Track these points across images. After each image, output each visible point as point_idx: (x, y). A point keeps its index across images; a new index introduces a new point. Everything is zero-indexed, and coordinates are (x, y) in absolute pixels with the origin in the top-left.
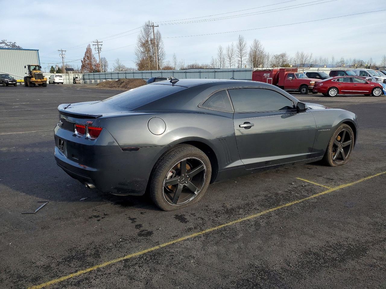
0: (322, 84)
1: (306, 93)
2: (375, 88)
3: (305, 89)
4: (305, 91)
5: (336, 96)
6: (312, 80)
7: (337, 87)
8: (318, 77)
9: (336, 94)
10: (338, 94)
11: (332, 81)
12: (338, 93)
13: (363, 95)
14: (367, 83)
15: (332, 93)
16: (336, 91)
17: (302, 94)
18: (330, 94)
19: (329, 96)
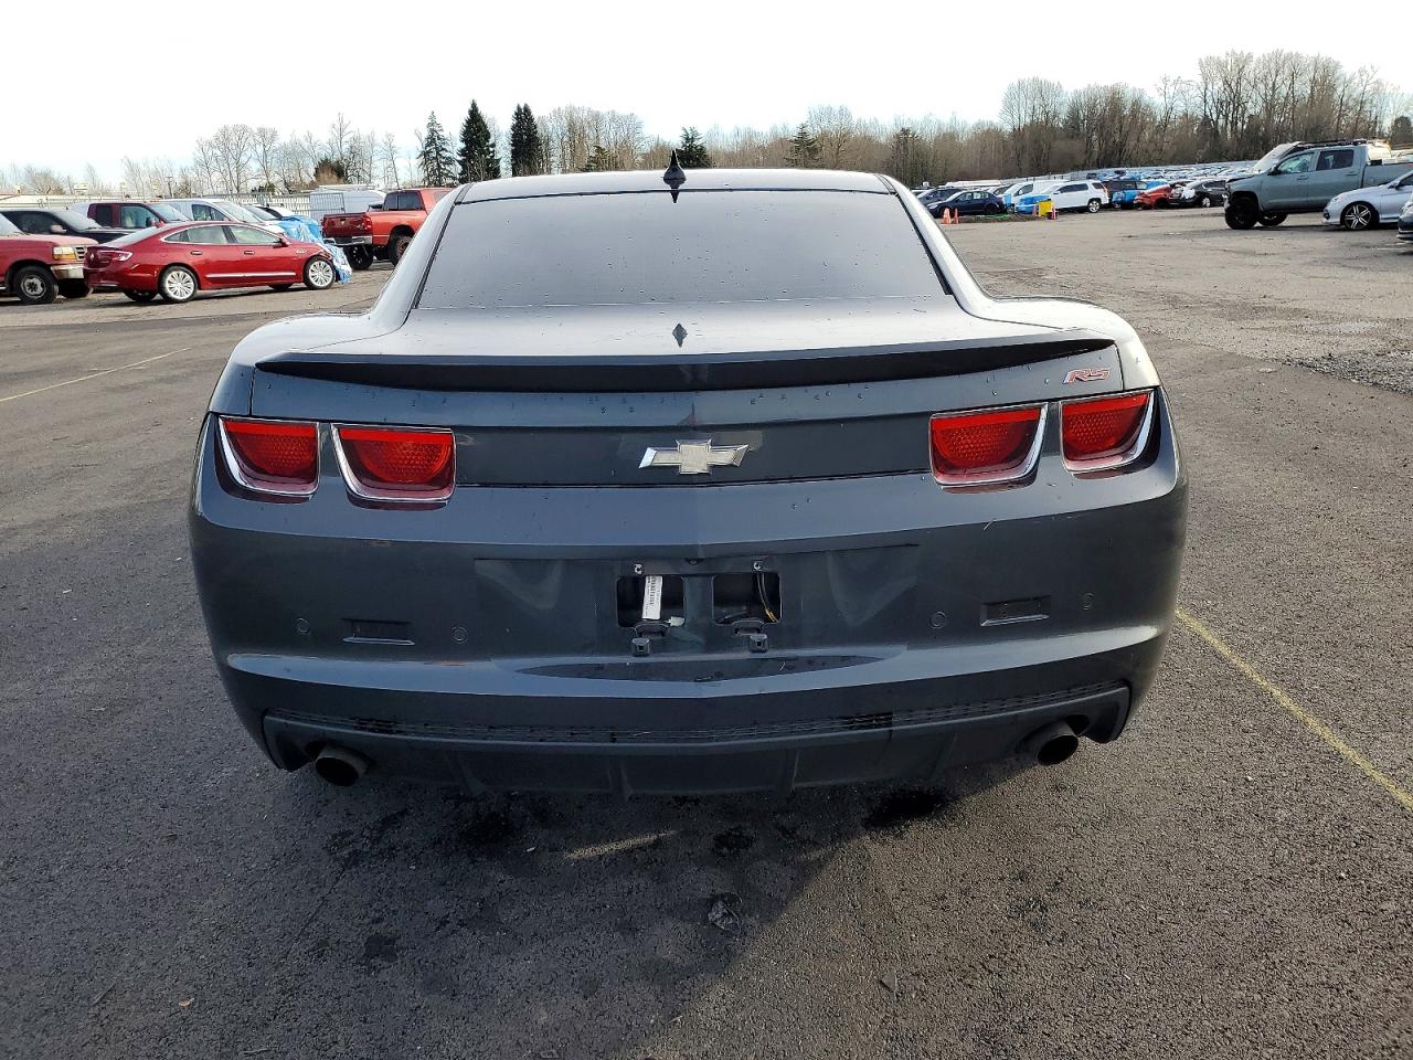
0: (131, 254)
1: (47, 299)
2: (310, 260)
3: (37, 281)
4: (40, 289)
5: (193, 298)
6: (60, 243)
7: (189, 263)
8: (57, 228)
9: (192, 291)
10: (199, 292)
11: (163, 239)
12: (199, 286)
13: (267, 288)
14: (284, 245)
15: (177, 285)
16: (188, 277)
17: (26, 301)
18: (169, 291)
19: (168, 300)
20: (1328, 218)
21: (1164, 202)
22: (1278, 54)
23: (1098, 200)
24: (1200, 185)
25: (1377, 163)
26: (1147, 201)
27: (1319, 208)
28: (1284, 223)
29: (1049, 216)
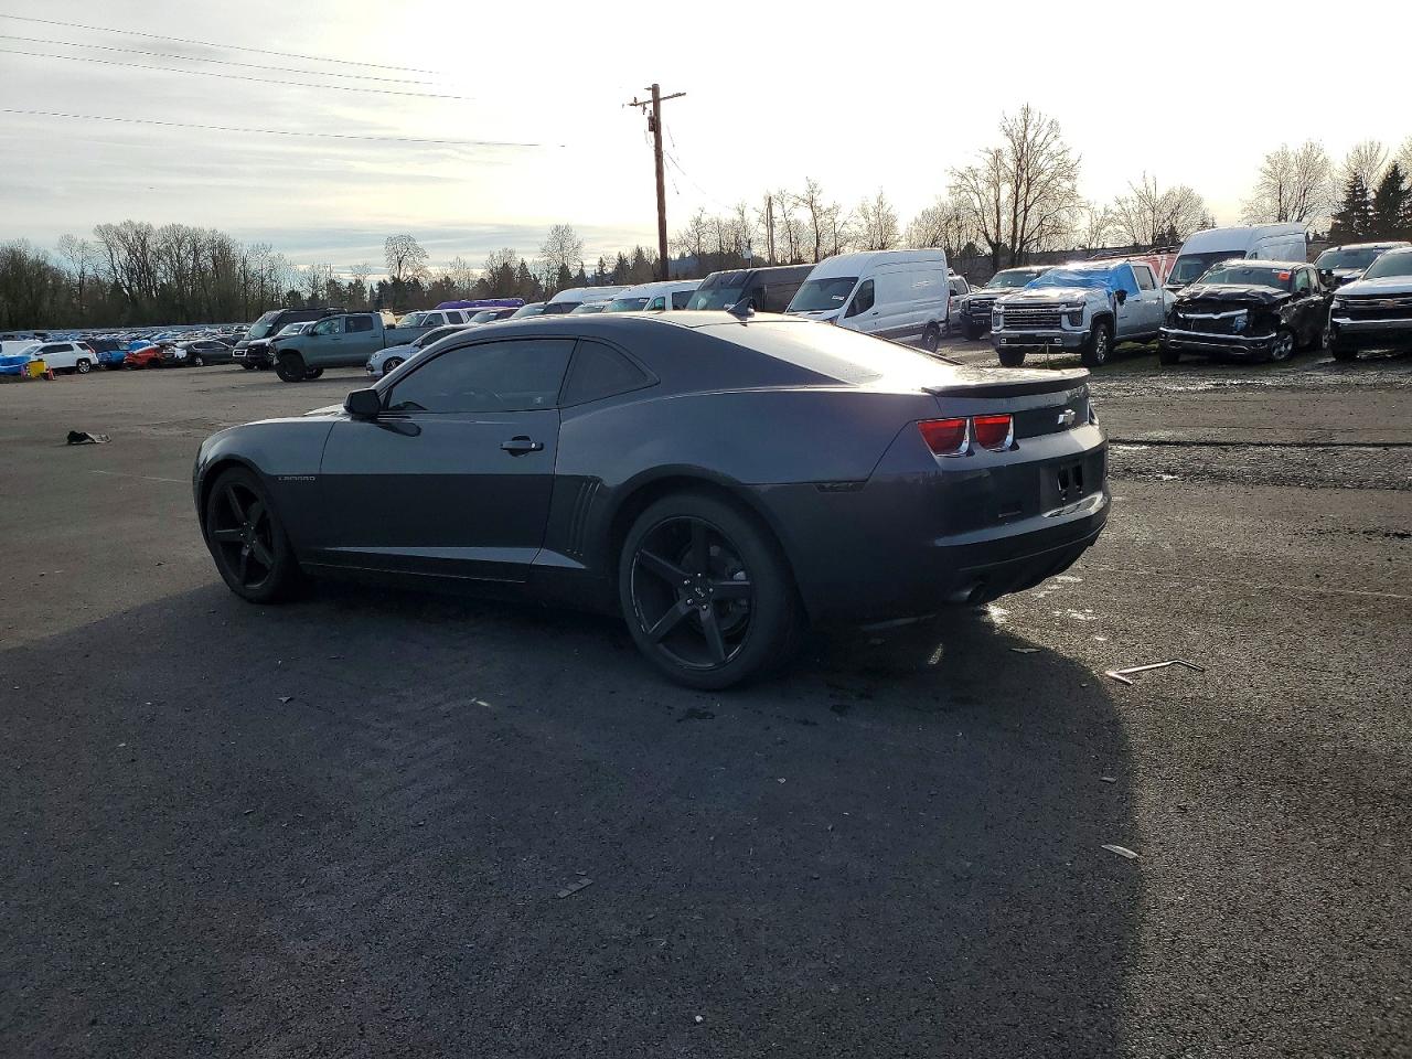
20: (372, 371)
21: (158, 361)
22: (174, 229)
23: (87, 360)
24: (190, 346)
25: (391, 327)
26: (138, 362)
27: (362, 363)
28: (321, 377)
29: (45, 377)
